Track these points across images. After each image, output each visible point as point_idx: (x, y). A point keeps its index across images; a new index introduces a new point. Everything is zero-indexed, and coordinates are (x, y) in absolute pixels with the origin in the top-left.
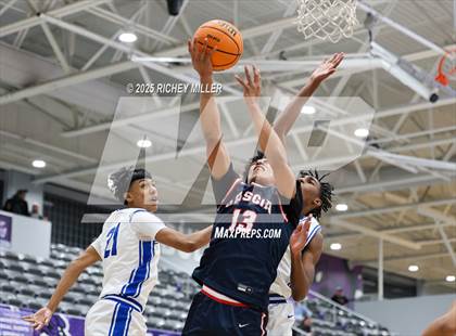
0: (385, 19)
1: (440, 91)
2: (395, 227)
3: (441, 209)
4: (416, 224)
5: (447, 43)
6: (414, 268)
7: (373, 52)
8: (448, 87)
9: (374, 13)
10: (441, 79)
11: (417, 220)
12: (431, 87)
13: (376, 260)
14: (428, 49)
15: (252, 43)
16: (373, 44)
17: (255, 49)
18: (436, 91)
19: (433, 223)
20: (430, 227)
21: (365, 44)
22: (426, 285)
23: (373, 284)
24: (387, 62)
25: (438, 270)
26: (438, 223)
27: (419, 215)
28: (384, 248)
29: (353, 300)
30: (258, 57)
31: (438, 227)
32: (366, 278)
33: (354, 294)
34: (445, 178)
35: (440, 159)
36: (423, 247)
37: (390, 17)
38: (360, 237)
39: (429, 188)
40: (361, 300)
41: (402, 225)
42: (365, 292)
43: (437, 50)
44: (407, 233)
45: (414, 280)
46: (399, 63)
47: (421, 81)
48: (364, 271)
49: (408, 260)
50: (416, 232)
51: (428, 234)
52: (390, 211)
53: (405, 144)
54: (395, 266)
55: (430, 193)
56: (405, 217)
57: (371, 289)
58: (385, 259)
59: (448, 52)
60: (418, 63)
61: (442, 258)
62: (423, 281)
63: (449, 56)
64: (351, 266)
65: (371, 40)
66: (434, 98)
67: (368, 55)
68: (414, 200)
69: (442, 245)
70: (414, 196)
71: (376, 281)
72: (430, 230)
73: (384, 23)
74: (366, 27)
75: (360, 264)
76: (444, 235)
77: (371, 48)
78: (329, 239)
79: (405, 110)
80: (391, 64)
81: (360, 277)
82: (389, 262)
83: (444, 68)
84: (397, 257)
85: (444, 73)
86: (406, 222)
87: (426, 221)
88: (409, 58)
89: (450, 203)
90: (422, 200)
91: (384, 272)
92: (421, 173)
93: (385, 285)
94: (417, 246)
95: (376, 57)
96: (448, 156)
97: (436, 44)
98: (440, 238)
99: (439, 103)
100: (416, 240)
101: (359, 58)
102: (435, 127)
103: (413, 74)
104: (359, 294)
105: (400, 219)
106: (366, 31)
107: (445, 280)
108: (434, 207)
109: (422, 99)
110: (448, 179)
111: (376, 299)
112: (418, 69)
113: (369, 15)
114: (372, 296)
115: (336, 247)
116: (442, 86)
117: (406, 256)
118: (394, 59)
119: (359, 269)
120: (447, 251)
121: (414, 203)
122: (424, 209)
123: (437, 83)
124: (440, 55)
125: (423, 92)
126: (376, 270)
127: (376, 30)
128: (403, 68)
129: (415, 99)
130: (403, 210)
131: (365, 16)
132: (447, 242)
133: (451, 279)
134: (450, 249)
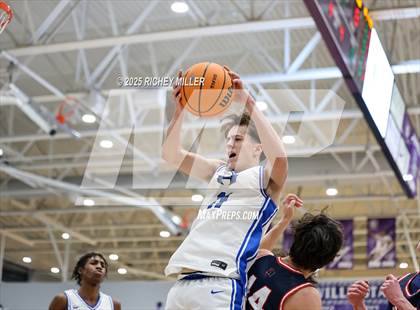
2: (16, 227)
3: (52, 216)
4: (32, 226)
6: (27, 260)
7: (11, 92)
8: (65, 125)
9: (16, 62)
10: (60, 119)
11: (33, 222)
12: (51, 124)
14: (51, 93)
16: (12, 86)
18: (55, 127)
19: (45, 227)
20: (43, 229)
21: (6, 85)
22: (36, 274)
24: (20, 100)
26: (48, 227)
28: (6, 242)
31: (48, 230)
35: (54, 178)
36: (36, 244)
39: (44, 200)
41: (22, 226)
43: (59, 96)
45: (27, 269)
46: (30, 103)
47: (45, 118)
49: (23, 253)
51: (41, 234)
52: (14, 214)
53: (29, 164)
55: (46, 203)
56: (25, 219)
59: (69, 99)
60: (45, 104)
61: (49, 255)
62: (33, 270)
63: (68, 101)
65: (10, 82)
66: (53, 132)
67: (7, 93)
68: (32, 207)
69: (51, 244)
70: (33, 204)
72: (43, 232)
74: (7, 72)
76: (52, 236)
77: (10, 88)
79: (32, 138)
80: (24, 102)
82: (9, 254)
85: (63, 115)
86: (25, 224)
87: (40, 224)
88: (38, 99)
89: (59, 212)
91: (4, 261)
92: (39, 188)
93: (4, 270)
94: (31, 243)
95: (13, 96)
96: (61, 176)
98: (49, 239)
99: (57, 136)
100: (30, 238)
102: (54, 154)
103: (39, 112)
105: (20, 221)
106: (7, 75)
107: (50, 271)
108: (48, 215)
109: (44, 133)
110: (60, 195)
112: (44, 110)
113: (12, 63)
116: (60, 125)
118: (26, 99)
120: (53, 250)
121: (33, 211)
122: (40, 216)
123: (57, 122)
125: (45, 126)
127: (16, 75)
129: (40, 131)
130: (24, 214)
131: (8, 64)
132: (54, 242)
133: (55, 270)
134: (56, 247)
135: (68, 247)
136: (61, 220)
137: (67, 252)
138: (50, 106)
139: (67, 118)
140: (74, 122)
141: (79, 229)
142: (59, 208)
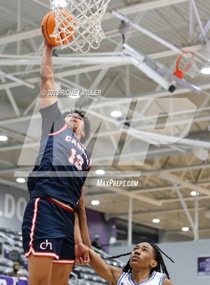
0: (136, 26)
1: (177, 84)
4: (159, 186)
5: (184, 46)
6: (156, 221)
7: (125, 51)
8: (183, 80)
9: (127, 20)
10: (178, 74)
11: (160, 183)
12: (169, 80)
13: (127, 214)
14: (169, 49)
15: (32, 42)
16: (125, 45)
17: (34, 46)
18: (174, 83)
19: (171, 185)
20: (170, 188)
21: (120, 45)
22: (166, 234)
23: (124, 232)
24: (136, 59)
25: (175, 222)
26: (175, 185)
27: (162, 180)
28: (133, 204)
29: (108, 245)
30: (36, 53)
31: (175, 189)
32: (119, 227)
33: (109, 240)
34: (181, 151)
36: (164, 204)
37: (140, 24)
38: (114, 195)
39: (169, 158)
40: (115, 245)
41: (148, 187)
42: (118, 239)
43: (175, 51)
44: (151, 193)
45: (157, 230)
46: (145, 61)
47: (162, 75)
48: (118, 222)
49: (152, 214)
50: (158, 192)
51: (167, 194)
54: (142, 219)
55: (170, 161)
56: (150, 180)
57: (122, 237)
58: (134, 213)
59: (185, 52)
60: (161, 60)
61: (178, 213)
62: (164, 231)
63: (184, 55)
64: (107, 219)
65: (124, 42)
66: (172, 89)
67: (121, 53)
68: (157, 167)
69: (179, 203)
70: (157, 164)
71: (126, 230)
72: (170, 191)
73: (135, 29)
74: (120, 32)
75: (114, 217)
76: (180, 195)
77: (124, 48)
78: (90, 197)
80: (139, 61)
81: (114, 227)
82: (137, 216)
83: (180, 65)
84: (143, 212)
85: (180, 70)
86: (151, 184)
87: (167, 184)
89: (185, 170)
90: (163, 167)
91: (133, 223)
93: (133, 233)
94: (159, 203)
95: (127, 55)
97: (175, 45)
98: (178, 197)
99: (176, 92)
100: (158, 199)
101: (114, 56)
103: (156, 69)
104: (113, 240)
105: (146, 181)
106: (120, 35)
107: (181, 230)
108: (173, 173)
109: (163, 89)
110: (184, 152)
111: (126, 245)
112: (160, 66)
113: (123, 22)
114: (122, 242)
115: (95, 203)
116: (179, 79)
117: (150, 211)
118: (142, 58)
119: (113, 220)
120: (182, 208)
121: (158, 170)
122: (166, 175)
123: (175, 77)
124: (178, 54)
125: (164, 84)
126: (127, 221)
127: (128, 34)
128: (148, 65)
129: (158, 89)
130: (149, 175)
131: (120, 23)
132: (182, 200)
133: (185, 229)
134: (185, 206)
135: (197, 204)
136: (187, 177)
137: (196, 210)
138: (166, 61)
139: (185, 73)
140: (192, 76)
141: (206, 185)
142: (185, 166)
